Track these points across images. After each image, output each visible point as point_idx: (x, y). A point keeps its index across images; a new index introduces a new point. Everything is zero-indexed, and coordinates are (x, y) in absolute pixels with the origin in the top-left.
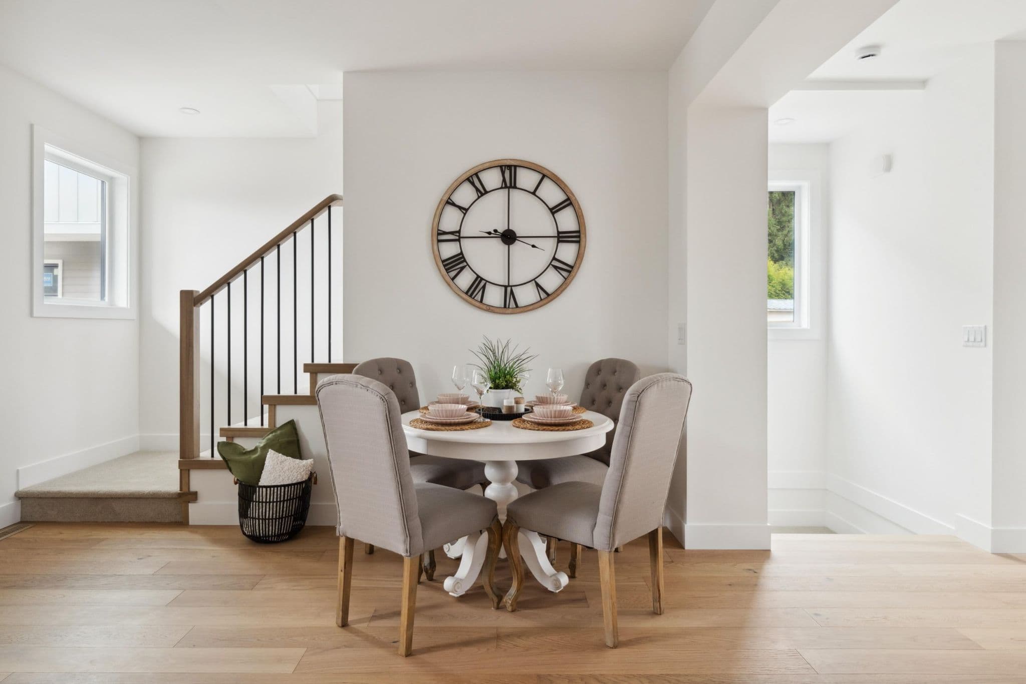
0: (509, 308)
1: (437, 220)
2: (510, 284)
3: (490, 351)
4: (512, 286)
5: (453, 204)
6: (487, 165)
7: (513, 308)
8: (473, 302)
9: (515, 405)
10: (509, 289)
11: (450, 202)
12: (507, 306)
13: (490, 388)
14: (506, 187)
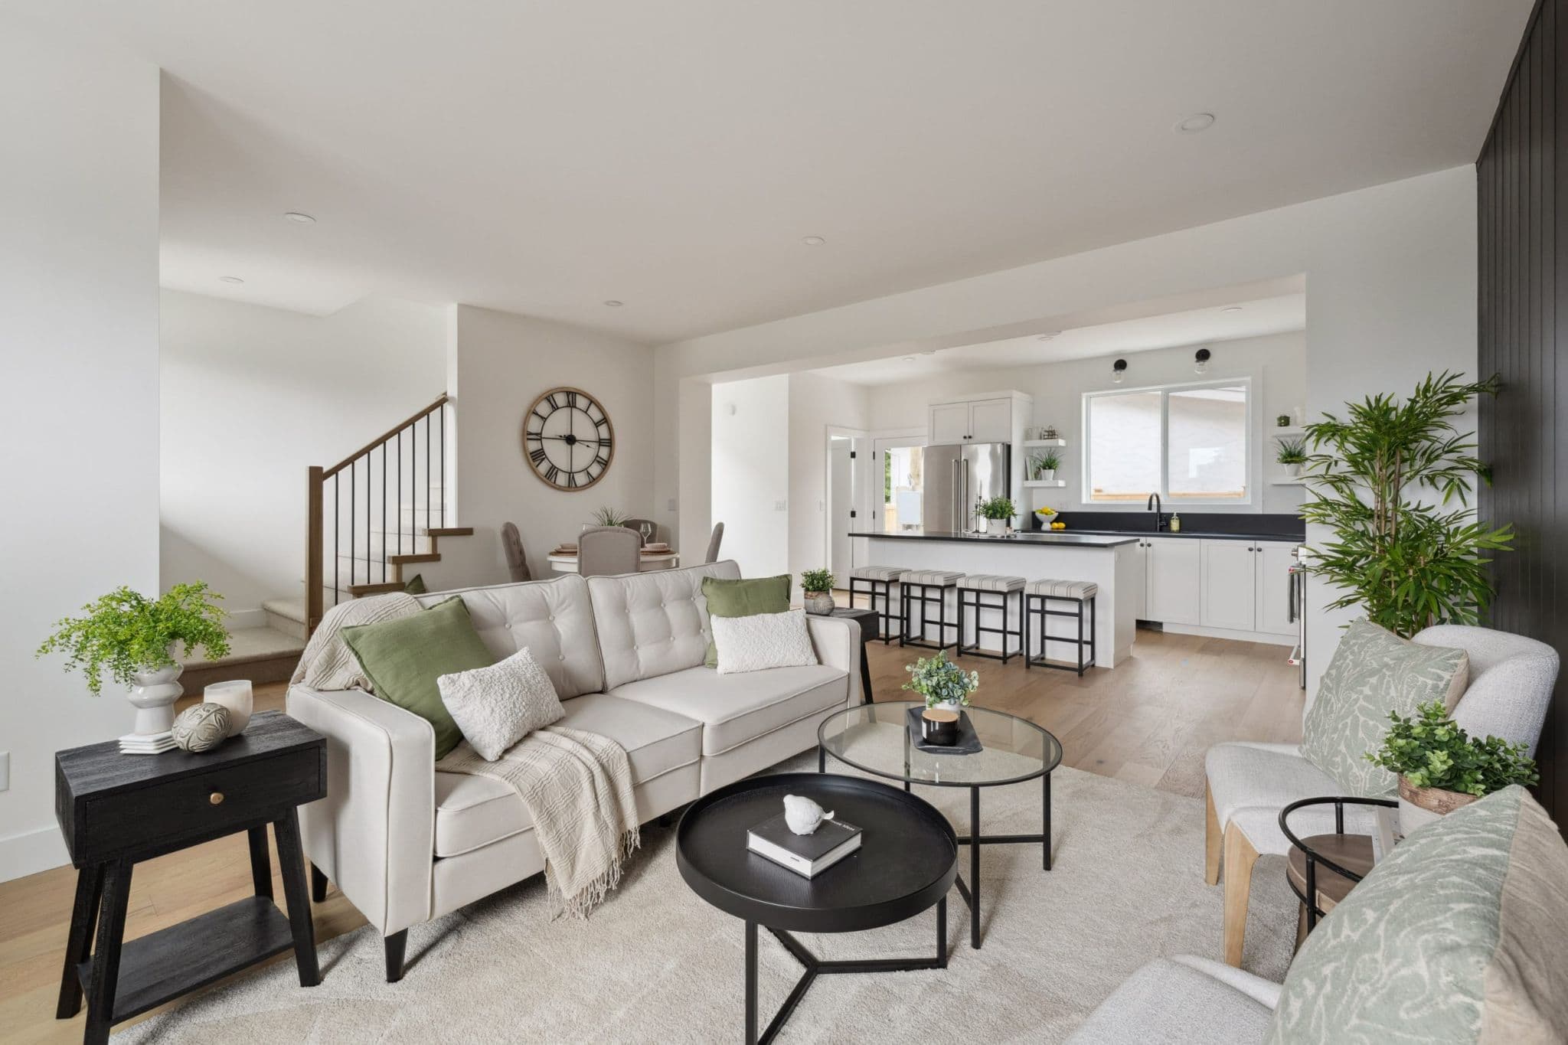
1: (525, 424)
2: (572, 471)
5: (536, 414)
6: (558, 390)
7: (573, 488)
8: (548, 483)
10: (571, 474)
11: (534, 412)
12: (570, 486)
14: (570, 406)
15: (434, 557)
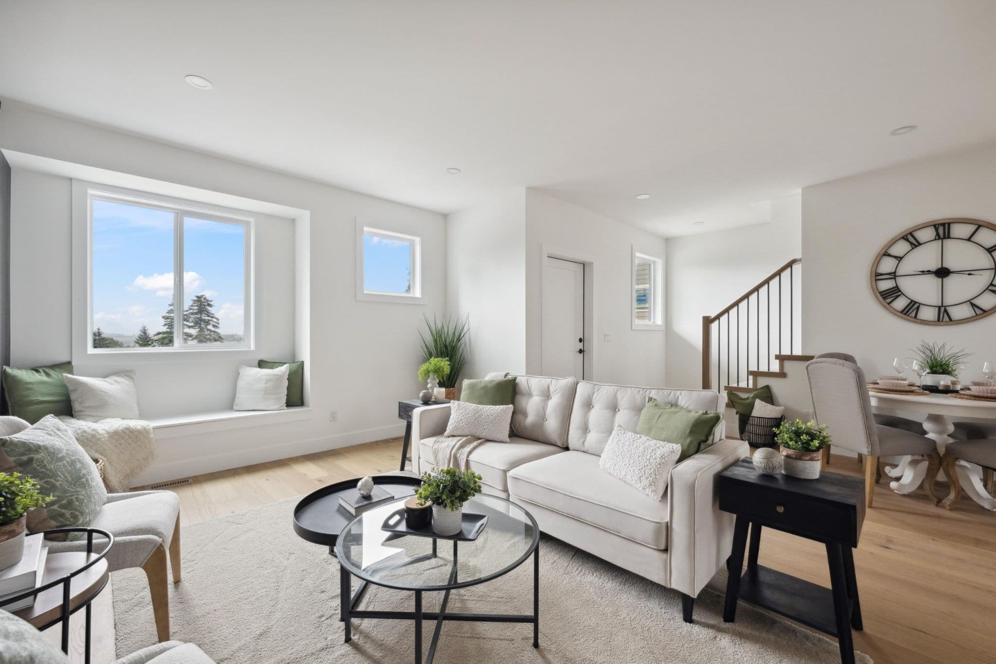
0: (942, 321)
1: (875, 266)
2: (944, 305)
3: (928, 351)
4: (945, 306)
5: (889, 255)
6: (921, 226)
7: (946, 322)
8: (908, 318)
9: (951, 385)
10: (942, 309)
11: (886, 254)
12: (941, 320)
13: (928, 373)
14: (939, 238)
15: (782, 374)
